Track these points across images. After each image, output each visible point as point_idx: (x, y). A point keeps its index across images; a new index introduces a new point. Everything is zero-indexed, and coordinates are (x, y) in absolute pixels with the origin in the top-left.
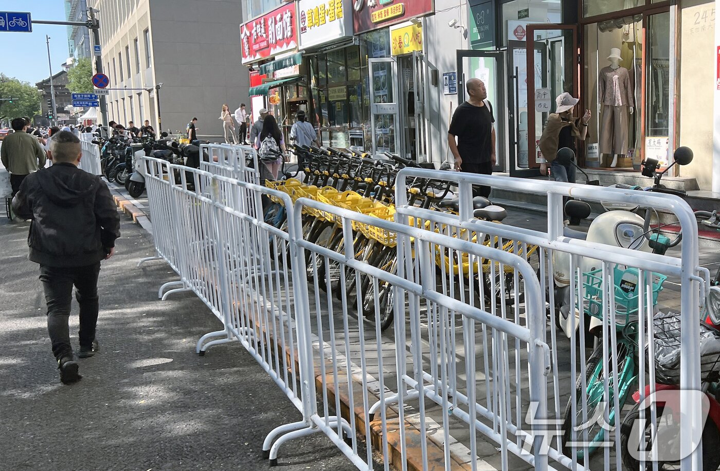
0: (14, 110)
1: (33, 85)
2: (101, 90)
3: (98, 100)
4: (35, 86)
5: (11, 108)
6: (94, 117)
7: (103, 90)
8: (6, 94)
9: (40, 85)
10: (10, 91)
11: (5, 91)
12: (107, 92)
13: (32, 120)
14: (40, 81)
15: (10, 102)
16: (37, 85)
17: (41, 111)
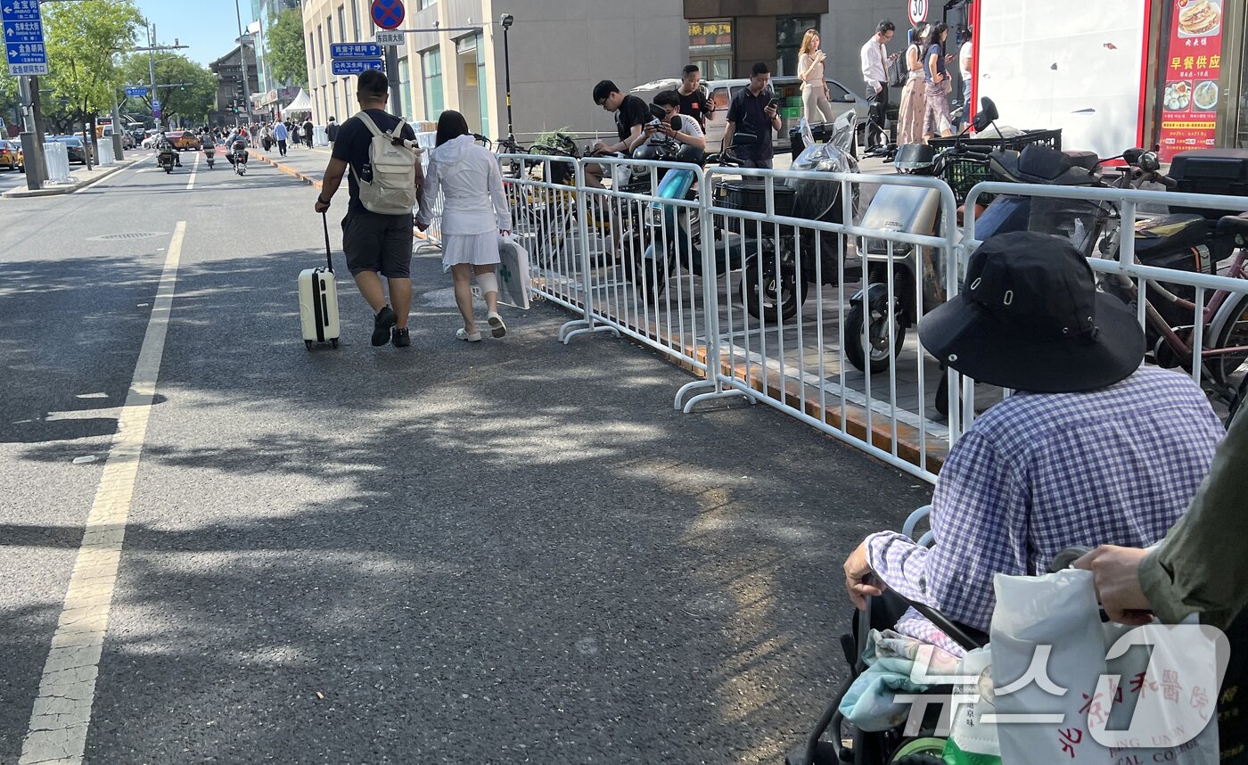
0: (186, 102)
1: (206, 67)
2: (387, 32)
3: (383, 58)
4: (209, 68)
5: (182, 99)
6: (305, 107)
7: (393, 33)
8: (176, 76)
9: (216, 67)
10: (181, 72)
11: (174, 73)
12: (401, 38)
13: (206, 117)
14: (215, 60)
15: (182, 89)
16: (210, 65)
17: (216, 105)
